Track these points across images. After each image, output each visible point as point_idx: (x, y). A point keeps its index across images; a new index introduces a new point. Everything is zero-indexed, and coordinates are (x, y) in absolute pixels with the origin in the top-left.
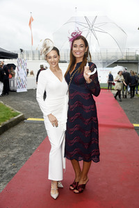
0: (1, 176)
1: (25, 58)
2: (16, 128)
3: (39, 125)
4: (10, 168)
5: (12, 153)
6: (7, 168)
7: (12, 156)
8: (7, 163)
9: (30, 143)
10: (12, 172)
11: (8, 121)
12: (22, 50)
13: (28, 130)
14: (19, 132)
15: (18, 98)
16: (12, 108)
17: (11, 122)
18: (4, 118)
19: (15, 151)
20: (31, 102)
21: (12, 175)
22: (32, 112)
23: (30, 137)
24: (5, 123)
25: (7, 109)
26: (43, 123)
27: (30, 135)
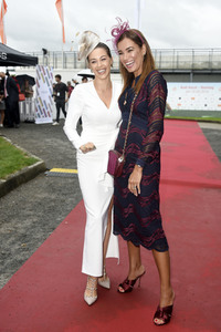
0: (2, 263)
1: (51, 65)
2: (30, 185)
3: (70, 181)
4: (18, 252)
5: (22, 226)
6: (13, 250)
7: (22, 231)
8: (13, 243)
9: (52, 210)
10: (20, 257)
11: (17, 173)
12: (45, 52)
13: (51, 188)
14: (34, 192)
15: (37, 134)
16: (25, 151)
17: (23, 175)
18: (11, 167)
19: (28, 223)
20: (58, 141)
21: (21, 262)
22: (60, 158)
23: (54, 201)
24: (13, 175)
25: (18, 153)
26: (75, 177)
27: (53, 197)
